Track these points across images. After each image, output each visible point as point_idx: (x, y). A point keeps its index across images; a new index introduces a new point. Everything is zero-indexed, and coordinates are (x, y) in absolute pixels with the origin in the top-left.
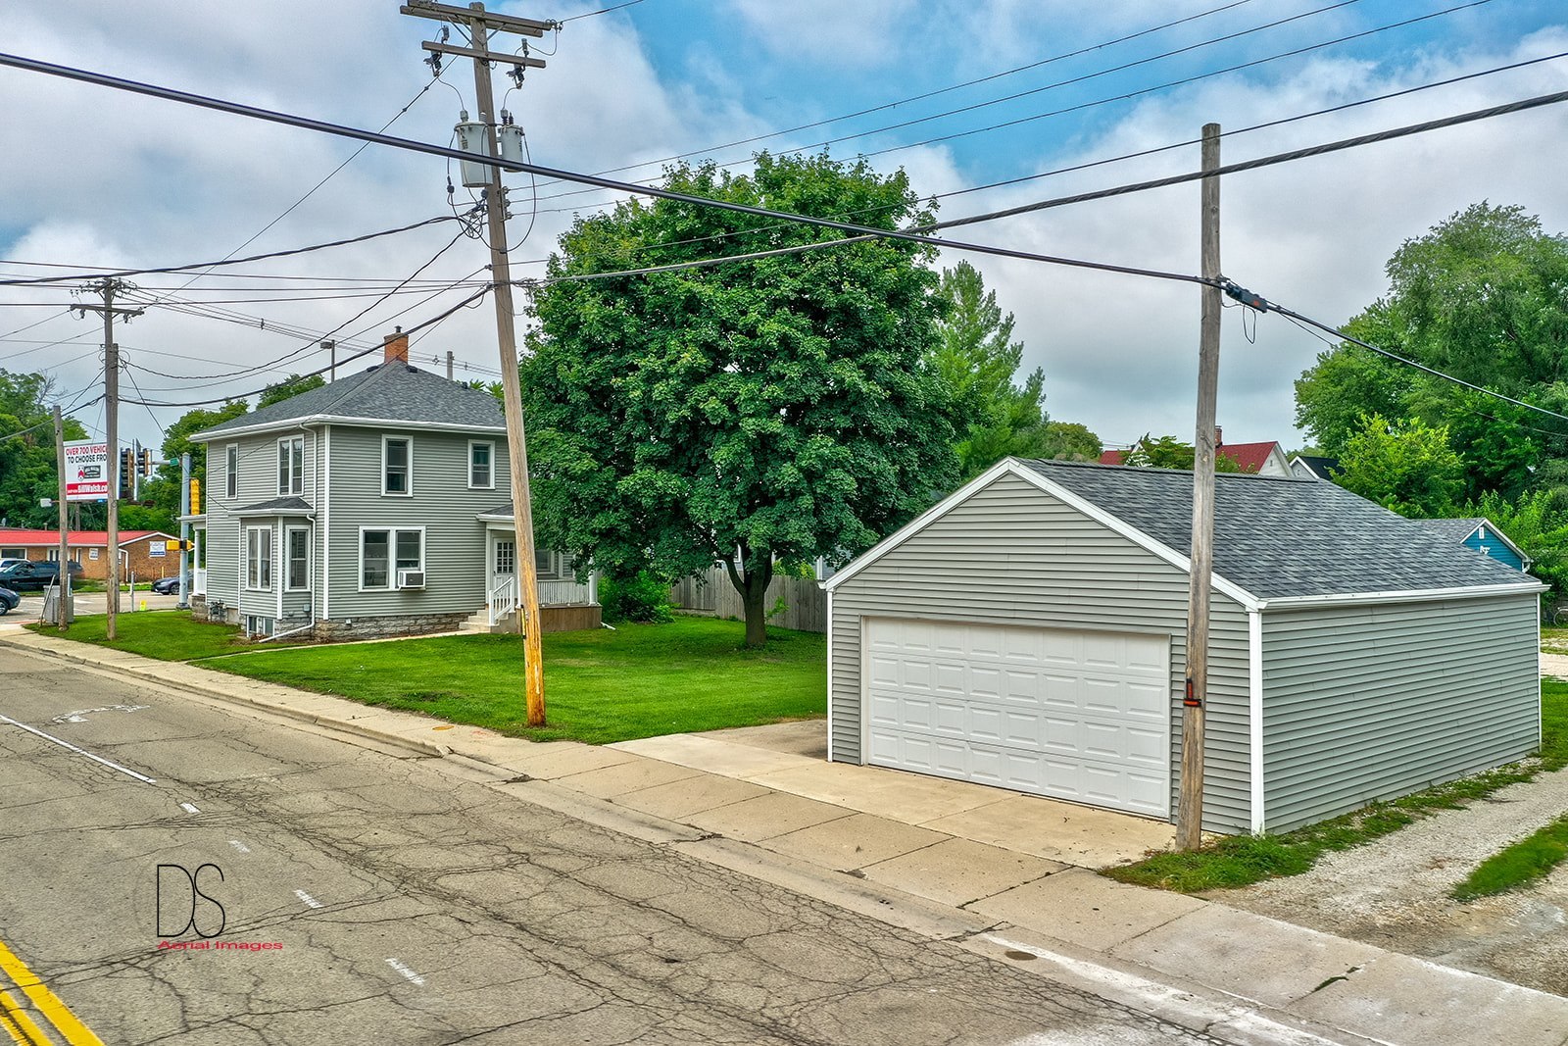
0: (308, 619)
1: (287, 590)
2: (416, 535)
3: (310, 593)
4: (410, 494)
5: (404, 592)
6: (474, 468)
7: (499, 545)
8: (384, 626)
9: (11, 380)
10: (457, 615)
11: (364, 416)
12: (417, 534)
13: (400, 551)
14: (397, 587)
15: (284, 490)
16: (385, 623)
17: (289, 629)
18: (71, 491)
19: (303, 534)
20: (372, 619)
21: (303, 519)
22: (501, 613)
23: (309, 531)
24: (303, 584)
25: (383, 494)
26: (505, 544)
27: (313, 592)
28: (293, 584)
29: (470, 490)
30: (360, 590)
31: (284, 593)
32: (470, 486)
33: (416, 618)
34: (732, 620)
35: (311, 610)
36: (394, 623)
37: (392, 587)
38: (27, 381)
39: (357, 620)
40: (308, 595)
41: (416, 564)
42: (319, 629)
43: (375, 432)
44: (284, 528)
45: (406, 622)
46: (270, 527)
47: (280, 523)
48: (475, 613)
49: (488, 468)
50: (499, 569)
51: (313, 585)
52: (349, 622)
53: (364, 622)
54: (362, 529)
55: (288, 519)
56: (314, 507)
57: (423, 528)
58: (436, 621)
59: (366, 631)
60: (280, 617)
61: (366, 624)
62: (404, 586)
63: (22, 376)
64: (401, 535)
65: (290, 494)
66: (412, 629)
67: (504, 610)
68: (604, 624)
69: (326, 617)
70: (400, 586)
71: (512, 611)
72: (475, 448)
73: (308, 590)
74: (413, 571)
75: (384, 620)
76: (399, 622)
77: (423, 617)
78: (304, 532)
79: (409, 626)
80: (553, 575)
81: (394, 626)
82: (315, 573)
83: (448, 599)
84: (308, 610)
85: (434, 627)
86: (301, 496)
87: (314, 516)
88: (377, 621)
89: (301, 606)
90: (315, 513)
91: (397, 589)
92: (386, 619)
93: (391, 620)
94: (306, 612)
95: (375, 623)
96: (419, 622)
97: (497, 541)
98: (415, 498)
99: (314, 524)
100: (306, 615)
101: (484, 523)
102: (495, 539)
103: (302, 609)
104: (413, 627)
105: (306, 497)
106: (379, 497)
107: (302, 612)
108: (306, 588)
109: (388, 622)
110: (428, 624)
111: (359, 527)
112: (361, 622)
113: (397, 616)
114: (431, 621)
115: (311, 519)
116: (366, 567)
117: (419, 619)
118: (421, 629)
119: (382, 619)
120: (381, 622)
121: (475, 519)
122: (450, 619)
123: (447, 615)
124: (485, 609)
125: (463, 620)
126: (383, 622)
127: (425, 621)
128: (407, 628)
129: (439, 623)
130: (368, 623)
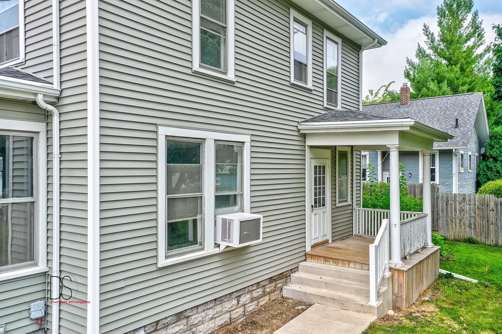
3: (45, 274)
4: (231, 76)
5: (226, 253)
7: (315, 167)
8: (197, 324)
10: (281, 276)
12: (240, 148)
14: (216, 245)
16: (199, 317)
19: (28, 139)
20: (180, 316)
21: (23, 107)
23: (44, 136)
24: (28, 256)
25: (196, 66)
26: (320, 167)
27: (55, 272)
29: (292, 85)
30: (162, 262)
32: (292, 80)
35: (46, 314)
37: (209, 248)
39: (156, 326)
40: (40, 280)
48: (297, 269)
50: (316, 202)
51: (55, 257)
54: (163, 132)
56: (55, 79)
57: (246, 139)
58: (260, 291)
61: (170, 331)
62: (236, 244)
64: (222, 150)
66: (233, 315)
70: (223, 244)
71: (388, 274)
73: (43, 268)
75: (197, 313)
76: (218, 308)
77: (247, 290)
78: (32, 138)
79: (230, 311)
80: (350, 205)
81: (212, 319)
82: (60, 232)
83: (273, 254)
84: (40, 314)
85: (258, 303)
86: (17, 65)
87: (55, 100)
88: (188, 317)
89: (25, 307)
90: (58, 93)
91: (217, 250)
92: (200, 309)
93: (208, 309)
94: (37, 319)
95: (185, 321)
96: (243, 300)
97: (314, 163)
98: (237, 85)
99: (56, 119)
100: (35, 327)
101: (304, 136)
102: (313, 161)
103: (26, 314)
104: (235, 311)
105: (29, 64)
106: (189, 71)
107: (27, 322)
108: (36, 265)
109: (203, 314)
110: (252, 300)
111: (157, 128)
112: (162, 328)
113: (215, 300)
114: (255, 294)
115: (50, 107)
116: (170, 213)
117: (242, 294)
118: (244, 311)
119: (195, 311)
120: (193, 317)
121: (295, 129)
122: (273, 284)
123: (271, 280)
124: (305, 260)
125: (286, 283)
126: (196, 316)
127: (248, 296)
128: (228, 315)
129: (264, 294)
130: (174, 328)
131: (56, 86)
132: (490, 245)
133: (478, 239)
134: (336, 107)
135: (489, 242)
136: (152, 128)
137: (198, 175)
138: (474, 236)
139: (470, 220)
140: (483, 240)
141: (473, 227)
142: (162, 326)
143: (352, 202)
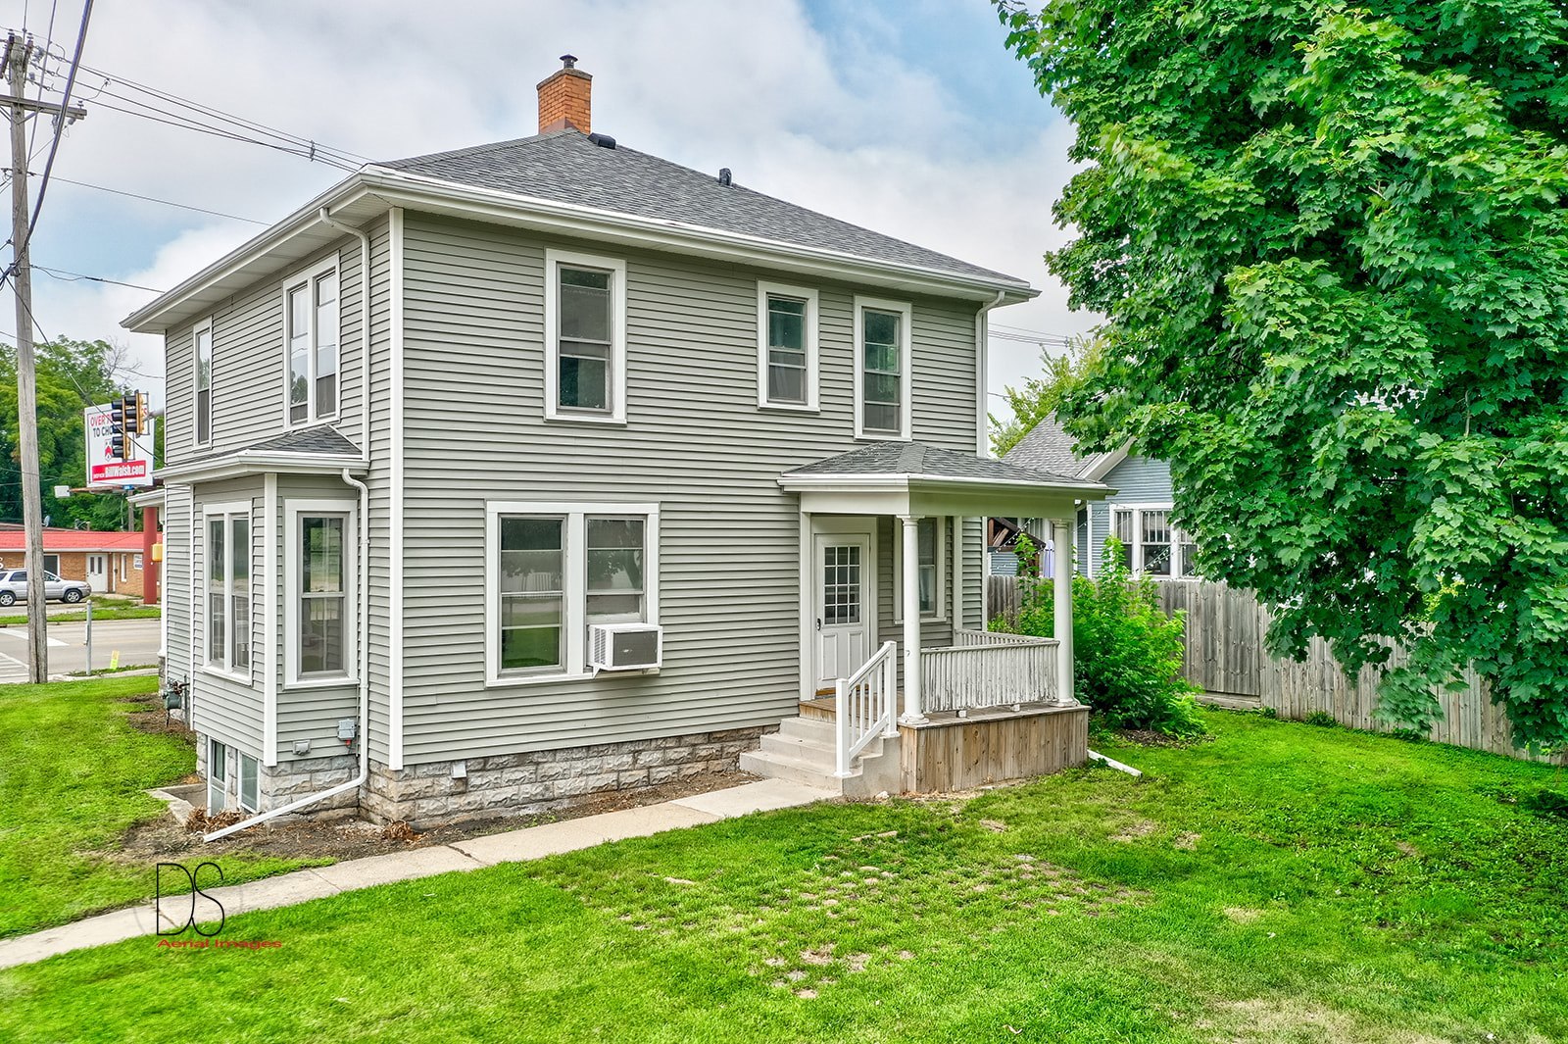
0: (351, 761)
1: (291, 682)
2: (634, 527)
3: (356, 687)
4: (619, 416)
5: (608, 682)
6: (773, 356)
7: (829, 551)
8: (553, 777)
9: (71, 349)
10: (735, 735)
11: (498, 187)
12: (637, 524)
13: (597, 572)
14: (588, 668)
15: (298, 412)
16: (557, 767)
17: (299, 790)
18: (96, 476)
19: (338, 522)
20: (522, 759)
21: (332, 483)
22: (866, 736)
23: (353, 517)
24: (336, 663)
25: (551, 413)
26: (842, 550)
27: (364, 686)
28: (309, 664)
29: (764, 411)
30: (492, 680)
31: (284, 692)
32: (763, 402)
33: (636, 748)
34: (1319, 724)
35: (357, 736)
36: (580, 766)
37: (575, 670)
38: (90, 350)
39: (484, 764)
40: (350, 694)
41: (634, 603)
42: (380, 792)
43: (532, 240)
44: (280, 508)
45: (612, 761)
46: (245, 506)
47: (270, 491)
48: (775, 728)
49: (802, 358)
50: (829, 613)
51: (364, 666)
52: (460, 771)
53: (501, 768)
54: (494, 509)
55: (291, 481)
56: (364, 448)
57: (652, 509)
58: (684, 752)
59: (508, 792)
60: (270, 758)
61: (508, 775)
62: (608, 665)
63: (83, 344)
64: (600, 529)
65: (312, 420)
66: (626, 778)
67: (873, 729)
68: (1095, 756)
69: (396, 762)
70: (597, 667)
71: (891, 733)
72: (774, 303)
73: (351, 679)
74: (630, 624)
75: (554, 761)
76: (594, 762)
77: (654, 744)
78: (341, 520)
79: (619, 771)
80: (942, 624)
81: (581, 774)
82: (369, 634)
83: (714, 695)
84: (350, 735)
85: (679, 770)
86: (334, 423)
87: (365, 474)
88: (538, 763)
89: (333, 724)
90: (367, 465)
91: (589, 676)
92: (559, 756)
93: (574, 759)
94: (345, 741)
95: (532, 768)
96: (644, 758)
97: (823, 543)
98: (631, 427)
99: (364, 497)
100: (344, 751)
101: (796, 497)
102: (820, 539)
103: (333, 733)
104: (628, 773)
105: (345, 423)
106: (539, 422)
107: (335, 742)
108: (345, 675)
109: (566, 765)
110: (667, 763)
111: (485, 505)
112: (493, 769)
113: (588, 747)
114: (672, 755)
115: (357, 483)
116: (506, 618)
117: (644, 750)
118: (648, 777)
119: (549, 757)
120: (547, 766)
121: (773, 485)
122: (717, 746)
123: (710, 737)
124: (798, 715)
125: (748, 748)
126: (553, 765)
127: (658, 755)
128: (614, 776)
129: (693, 758)
130: (513, 772)
131: (365, 456)
132: (1361, 731)
133: (1339, 716)
134: (899, 434)
135: (1358, 725)
136: (479, 505)
137: (557, 567)
138: (1328, 709)
139: (1322, 672)
140: (1349, 718)
141: (1327, 687)
142: (494, 766)
143: (951, 618)
